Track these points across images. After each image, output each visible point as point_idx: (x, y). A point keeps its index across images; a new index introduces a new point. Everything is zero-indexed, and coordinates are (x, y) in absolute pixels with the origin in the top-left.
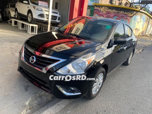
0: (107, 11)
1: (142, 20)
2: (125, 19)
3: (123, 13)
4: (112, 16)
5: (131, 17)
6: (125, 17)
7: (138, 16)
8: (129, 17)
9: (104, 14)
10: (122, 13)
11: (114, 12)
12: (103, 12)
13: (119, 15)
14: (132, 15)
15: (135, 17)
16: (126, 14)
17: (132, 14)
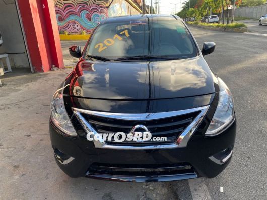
0: (65, 3)
1: (123, 10)
2: (101, 13)
3: (94, 3)
4: (77, 11)
5: (108, 7)
6: (99, 9)
7: (116, 4)
8: (104, 7)
9: (62, 9)
10: (92, 3)
11: (78, 3)
12: (57, 5)
13: (88, 7)
14: (109, 4)
15: (113, 7)
16: (98, 4)
17: (107, 3)
